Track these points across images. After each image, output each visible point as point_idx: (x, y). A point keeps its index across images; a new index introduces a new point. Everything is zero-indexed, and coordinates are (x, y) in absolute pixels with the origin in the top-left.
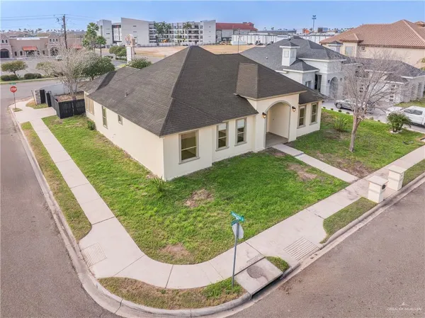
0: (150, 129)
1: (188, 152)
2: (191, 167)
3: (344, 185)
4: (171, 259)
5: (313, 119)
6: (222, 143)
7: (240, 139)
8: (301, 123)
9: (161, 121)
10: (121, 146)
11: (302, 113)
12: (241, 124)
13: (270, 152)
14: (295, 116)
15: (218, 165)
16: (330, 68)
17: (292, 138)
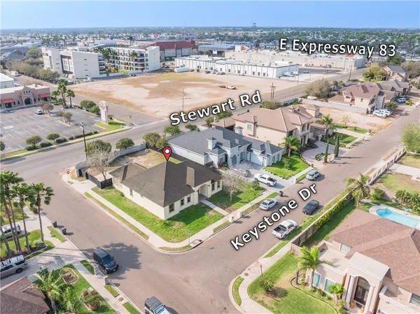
0: (159, 204)
1: (172, 209)
2: (173, 214)
3: (223, 216)
4: (173, 242)
5: (219, 186)
6: (182, 204)
7: (189, 201)
8: (213, 189)
9: (163, 201)
10: (142, 206)
11: (213, 186)
12: (189, 196)
13: (200, 204)
14: (210, 188)
15: (181, 212)
16: (231, 152)
17: (209, 196)
